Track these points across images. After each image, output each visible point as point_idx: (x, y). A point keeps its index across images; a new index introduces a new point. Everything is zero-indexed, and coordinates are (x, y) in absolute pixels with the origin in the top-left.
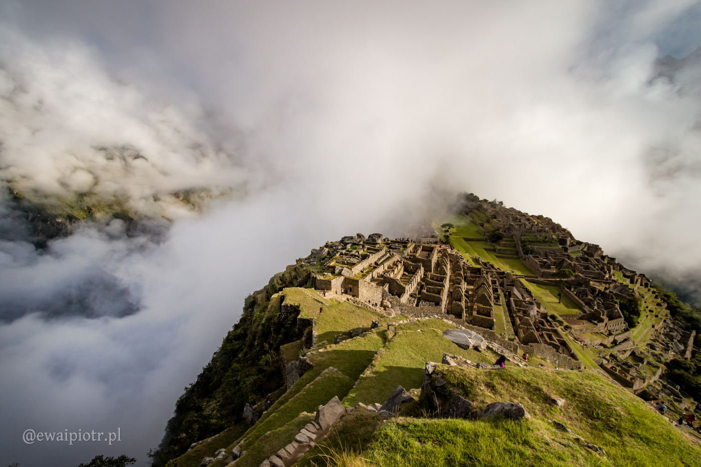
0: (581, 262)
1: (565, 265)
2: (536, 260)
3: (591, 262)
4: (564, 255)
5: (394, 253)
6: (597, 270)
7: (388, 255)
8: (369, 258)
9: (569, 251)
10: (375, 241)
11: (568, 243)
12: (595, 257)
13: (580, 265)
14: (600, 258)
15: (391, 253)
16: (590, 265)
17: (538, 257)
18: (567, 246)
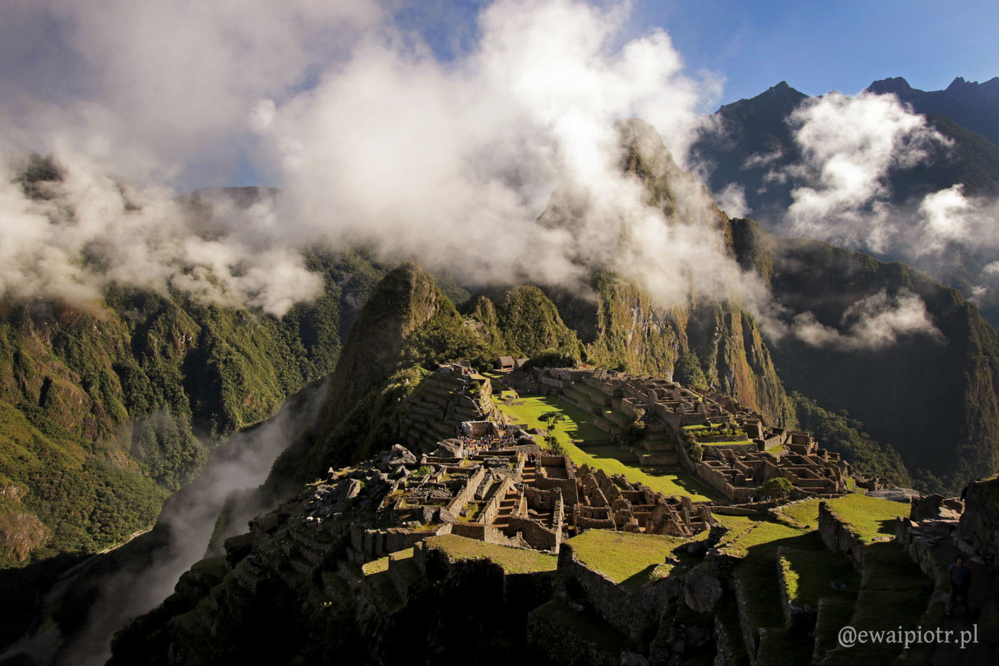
0: (791, 466)
1: (767, 473)
2: (718, 471)
3: (807, 463)
4: (761, 456)
5: (502, 477)
6: (821, 475)
7: (491, 481)
8: (465, 486)
9: (766, 449)
10: (453, 454)
11: (761, 433)
12: (809, 455)
13: (791, 470)
14: (815, 455)
15: (495, 475)
16: (808, 469)
17: (718, 464)
18: (762, 439)
